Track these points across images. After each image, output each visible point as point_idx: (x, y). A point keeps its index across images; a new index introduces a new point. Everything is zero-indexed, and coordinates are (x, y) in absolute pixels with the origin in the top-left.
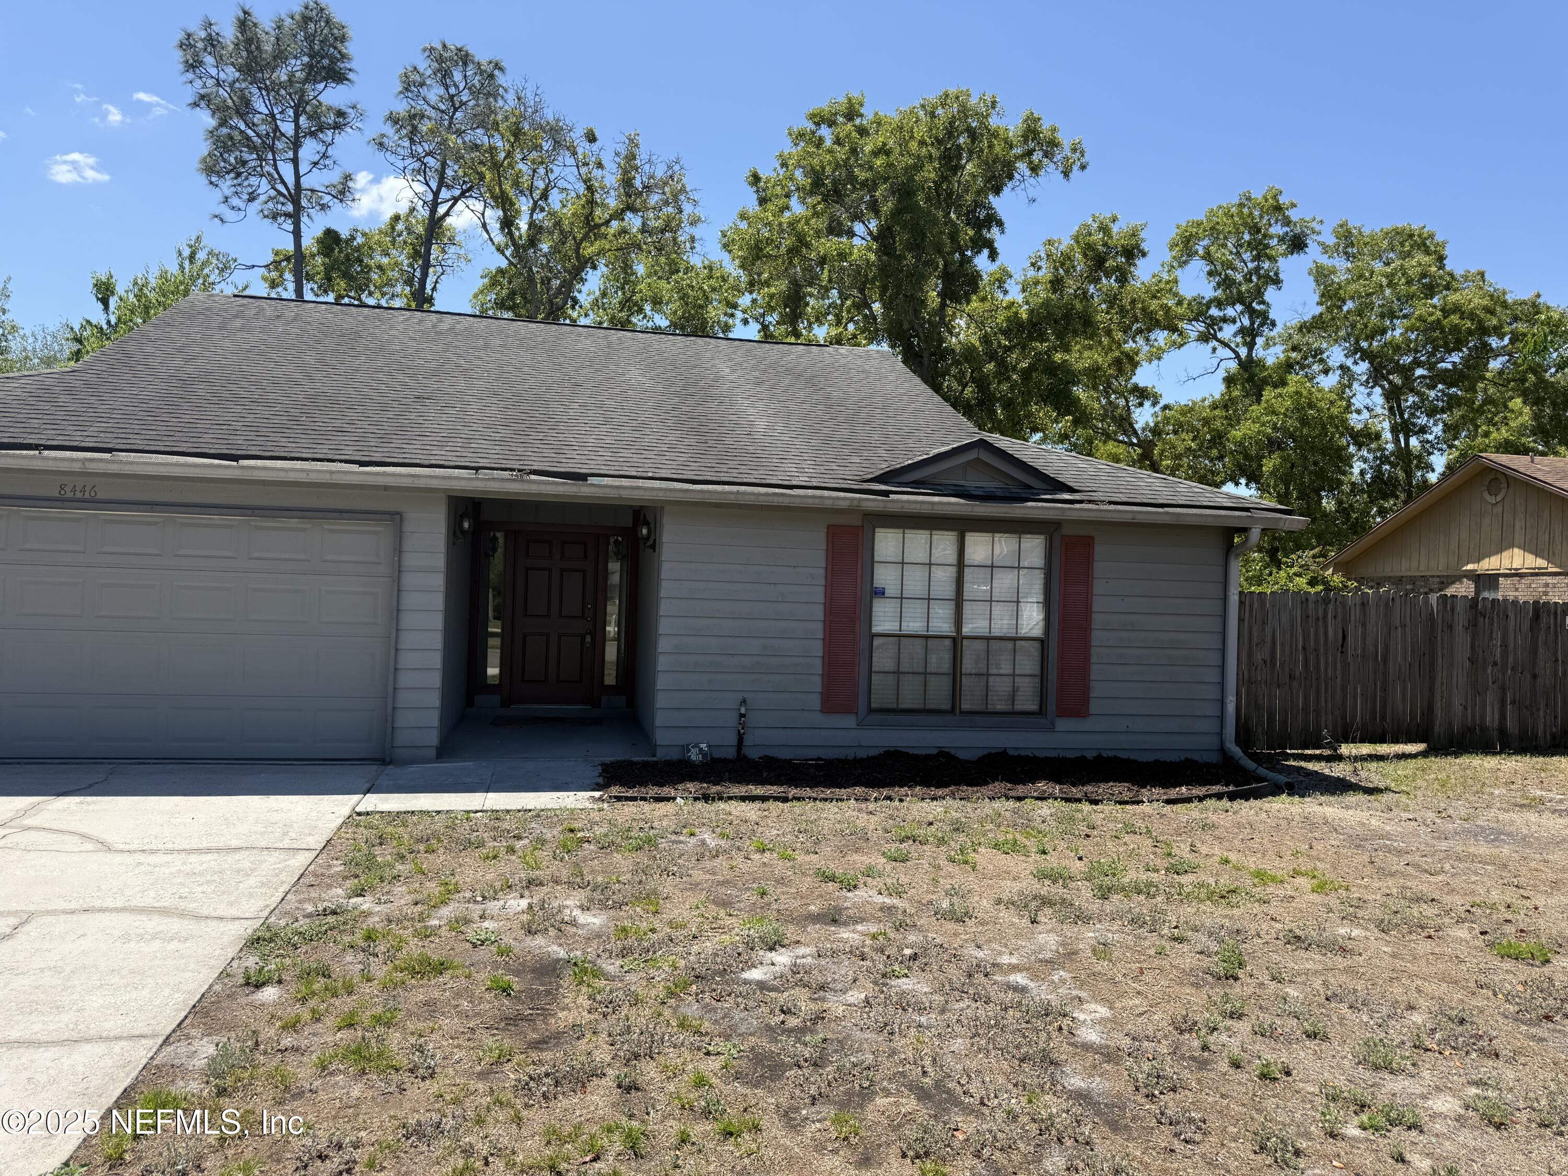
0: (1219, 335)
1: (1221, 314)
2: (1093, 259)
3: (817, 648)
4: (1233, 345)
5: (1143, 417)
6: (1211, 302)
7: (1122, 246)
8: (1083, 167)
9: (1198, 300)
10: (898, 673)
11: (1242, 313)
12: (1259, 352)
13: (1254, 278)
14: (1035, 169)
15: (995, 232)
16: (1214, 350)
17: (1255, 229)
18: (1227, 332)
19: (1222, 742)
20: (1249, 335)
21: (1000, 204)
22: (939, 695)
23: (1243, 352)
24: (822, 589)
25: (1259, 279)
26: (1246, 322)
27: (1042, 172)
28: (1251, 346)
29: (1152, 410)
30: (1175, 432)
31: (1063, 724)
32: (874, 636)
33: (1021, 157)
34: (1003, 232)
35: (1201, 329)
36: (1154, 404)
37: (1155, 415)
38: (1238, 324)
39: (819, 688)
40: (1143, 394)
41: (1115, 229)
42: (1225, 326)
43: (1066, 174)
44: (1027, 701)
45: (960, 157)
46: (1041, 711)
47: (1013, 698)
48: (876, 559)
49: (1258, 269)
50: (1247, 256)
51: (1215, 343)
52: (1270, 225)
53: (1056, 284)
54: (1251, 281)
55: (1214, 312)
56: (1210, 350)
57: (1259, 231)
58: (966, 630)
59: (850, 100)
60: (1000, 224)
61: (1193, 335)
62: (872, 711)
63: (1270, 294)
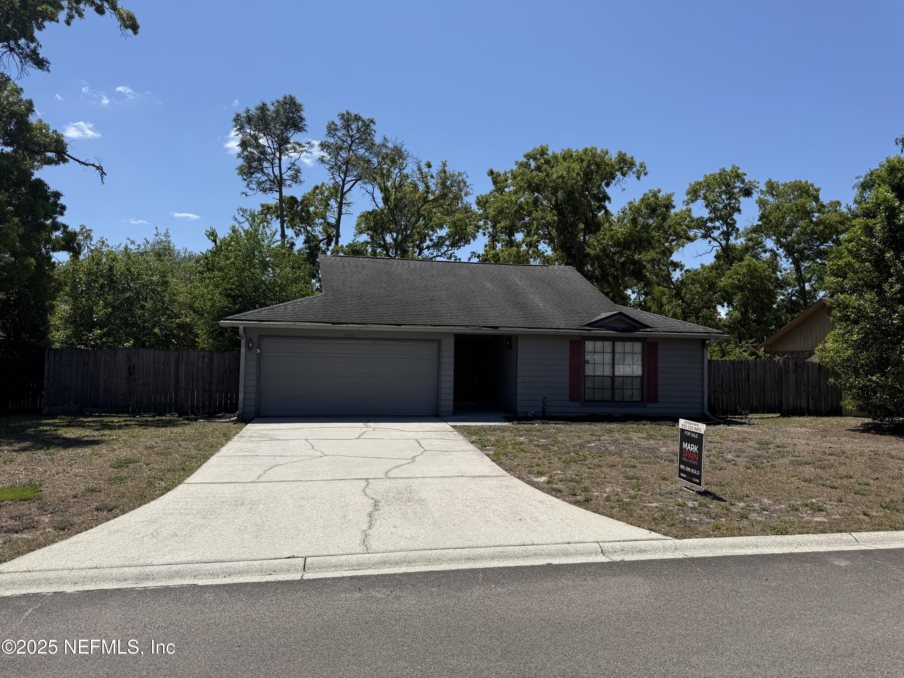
0: (712, 235)
1: (713, 225)
2: (651, 209)
3: (567, 380)
4: (719, 240)
5: (676, 275)
6: (707, 220)
7: (664, 204)
8: (646, 174)
9: (701, 219)
10: (594, 388)
11: (723, 224)
12: (732, 240)
13: (728, 208)
14: (624, 175)
15: (607, 203)
16: (710, 242)
17: (728, 185)
18: (716, 233)
19: (703, 411)
20: (727, 235)
21: (609, 191)
22: (607, 395)
23: (724, 242)
24: (568, 361)
25: (730, 209)
26: (725, 228)
27: (627, 176)
28: (728, 240)
29: (680, 273)
30: (692, 284)
31: (649, 405)
32: (585, 376)
33: (618, 171)
34: (610, 203)
35: (703, 232)
36: (681, 270)
37: (682, 275)
38: (721, 230)
39: (568, 393)
40: (676, 265)
41: (660, 195)
42: (715, 231)
43: (638, 178)
44: (637, 397)
45: (592, 174)
46: (642, 401)
47: (632, 396)
48: (586, 351)
49: (730, 204)
50: (724, 197)
51: (710, 239)
52: (735, 183)
53: (634, 221)
54: (727, 209)
55: (709, 224)
56: (708, 242)
57: (729, 186)
58: (617, 374)
59: (542, 149)
60: (609, 199)
61: (700, 235)
62: (585, 401)
63: (736, 216)
